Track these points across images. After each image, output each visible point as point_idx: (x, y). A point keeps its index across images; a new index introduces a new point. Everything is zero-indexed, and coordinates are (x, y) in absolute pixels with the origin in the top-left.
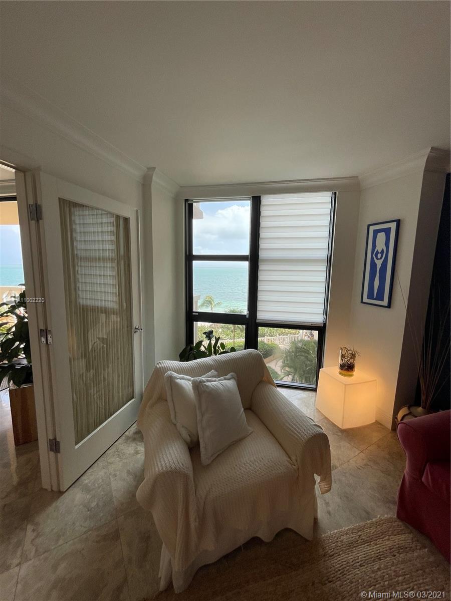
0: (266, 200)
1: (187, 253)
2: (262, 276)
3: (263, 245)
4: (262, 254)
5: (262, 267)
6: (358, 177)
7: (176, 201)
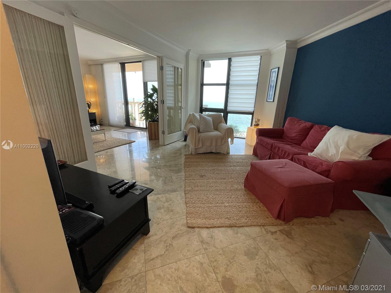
0: (233, 60)
1: (201, 83)
2: (230, 92)
3: (231, 78)
4: (231, 82)
5: (231, 88)
6: (269, 49)
7: (198, 60)
